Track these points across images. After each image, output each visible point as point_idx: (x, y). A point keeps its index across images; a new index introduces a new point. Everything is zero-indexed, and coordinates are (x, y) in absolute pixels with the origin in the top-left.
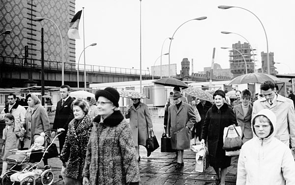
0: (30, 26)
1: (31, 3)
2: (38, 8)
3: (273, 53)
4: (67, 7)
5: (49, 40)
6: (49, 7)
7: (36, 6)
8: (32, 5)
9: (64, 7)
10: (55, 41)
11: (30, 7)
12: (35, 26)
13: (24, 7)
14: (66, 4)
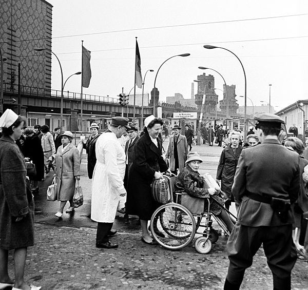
0: (10, 52)
1: (10, 28)
2: (18, 34)
3: (235, 86)
4: (44, 34)
5: (27, 65)
6: (28, 33)
7: (15, 32)
8: (12, 30)
9: (41, 33)
10: (33, 67)
11: (10, 32)
12: (15, 51)
13: (5, 32)
14: (44, 31)
